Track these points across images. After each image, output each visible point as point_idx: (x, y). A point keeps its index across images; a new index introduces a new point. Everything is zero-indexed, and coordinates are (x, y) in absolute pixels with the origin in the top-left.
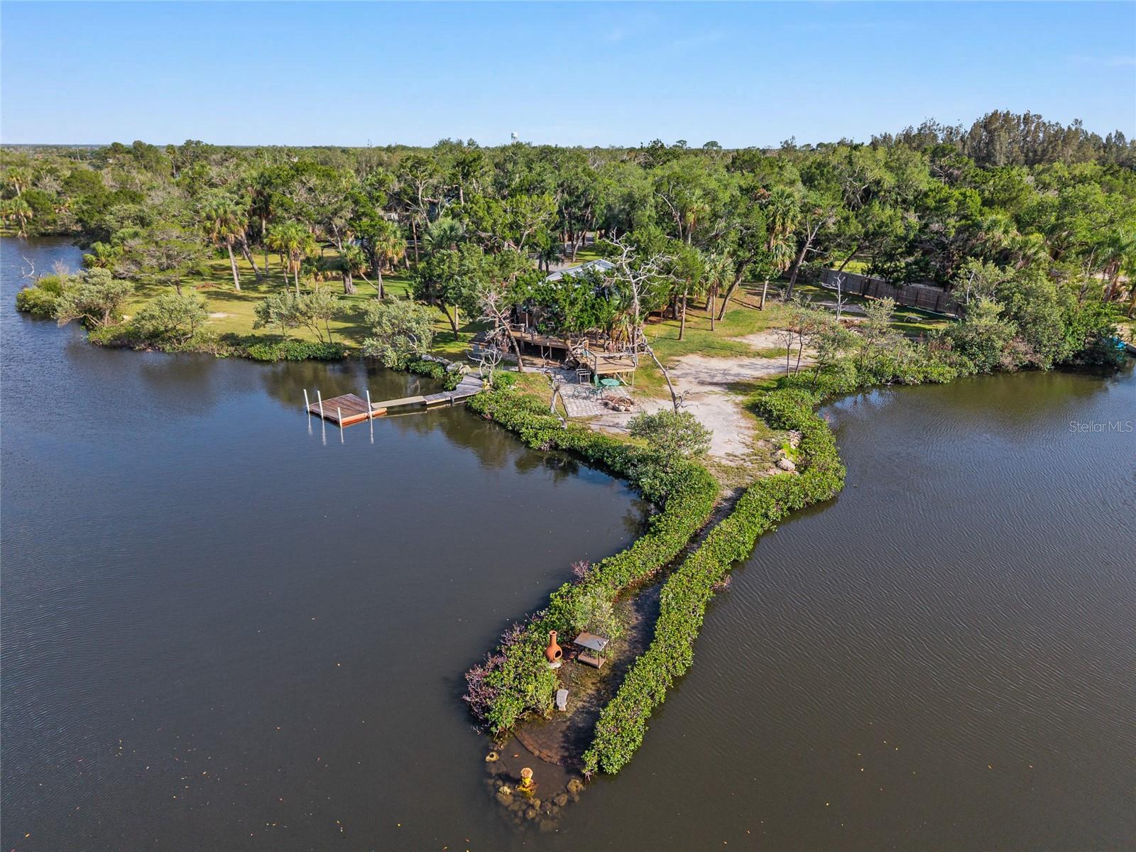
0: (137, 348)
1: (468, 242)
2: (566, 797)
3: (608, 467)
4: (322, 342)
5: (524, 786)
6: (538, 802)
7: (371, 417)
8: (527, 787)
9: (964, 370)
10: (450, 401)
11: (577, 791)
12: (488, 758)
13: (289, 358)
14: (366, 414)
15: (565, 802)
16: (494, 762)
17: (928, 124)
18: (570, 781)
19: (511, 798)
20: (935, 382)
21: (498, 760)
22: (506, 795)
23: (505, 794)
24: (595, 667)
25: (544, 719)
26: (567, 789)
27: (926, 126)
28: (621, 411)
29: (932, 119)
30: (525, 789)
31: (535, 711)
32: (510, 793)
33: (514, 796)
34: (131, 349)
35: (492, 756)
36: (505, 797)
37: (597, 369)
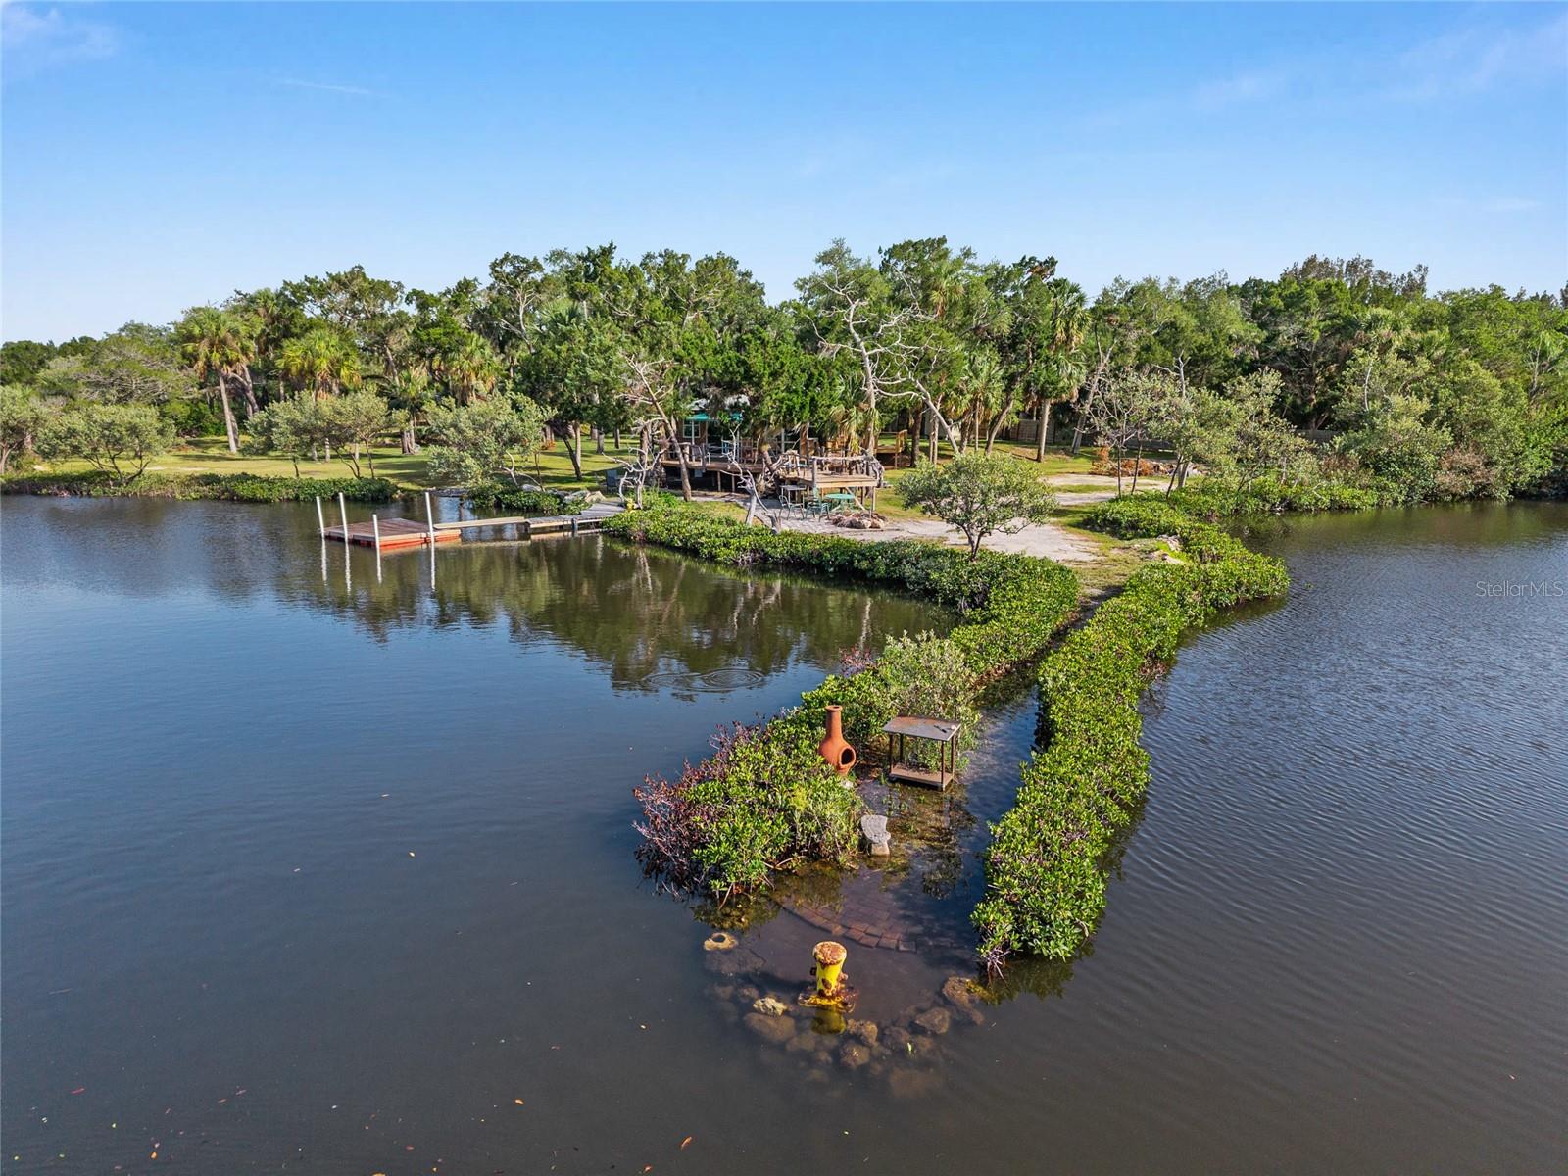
0: (44, 491)
1: (599, 316)
2: (947, 1014)
3: (863, 573)
4: (358, 477)
5: (822, 994)
6: (871, 1029)
7: (433, 540)
8: (832, 997)
9: (1386, 495)
10: (572, 528)
11: (972, 1001)
12: (709, 944)
13: (301, 497)
14: (424, 535)
15: (946, 1025)
16: (727, 951)
17: (1218, 278)
18: (946, 981)
19: (788, 1024)
20: (1348, 508)
21: (737, 947)
22: (775, 1016)
23: (771, 1013)
24: (933, 787)
25: (840, 869)
26: (945, 998)
27: (1215, 280)
28: (864, 527)
29: (1223, 271)
30: (825, 1002)
31: (814, 853)
32: (785, 1013)
33: (798, 1019)
34: (35, 494)
35: (721, 939)
36: (771, 1022)
37: (817, 480)
